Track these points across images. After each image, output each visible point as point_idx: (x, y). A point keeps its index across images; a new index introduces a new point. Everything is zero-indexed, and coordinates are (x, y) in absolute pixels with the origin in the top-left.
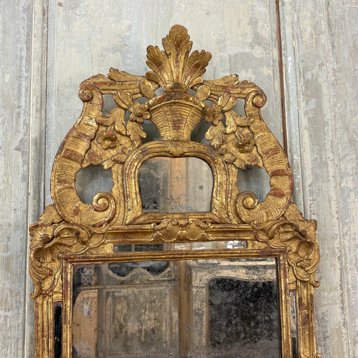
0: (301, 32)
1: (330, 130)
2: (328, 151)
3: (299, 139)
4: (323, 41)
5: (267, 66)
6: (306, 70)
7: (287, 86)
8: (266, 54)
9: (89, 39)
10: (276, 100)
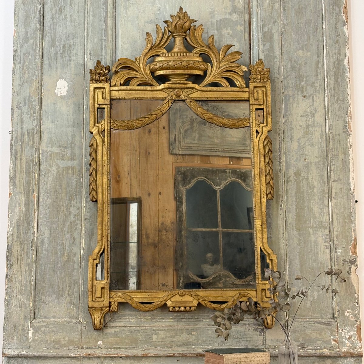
0: (263, 3)
1: (278, 61)
2: (276, 74)
4: (276, 8)
5: (240, 25)
6: (264, 26)
7: (253, 36)
8: (240, 18)
9: (138, 17)
10: (245, 45)
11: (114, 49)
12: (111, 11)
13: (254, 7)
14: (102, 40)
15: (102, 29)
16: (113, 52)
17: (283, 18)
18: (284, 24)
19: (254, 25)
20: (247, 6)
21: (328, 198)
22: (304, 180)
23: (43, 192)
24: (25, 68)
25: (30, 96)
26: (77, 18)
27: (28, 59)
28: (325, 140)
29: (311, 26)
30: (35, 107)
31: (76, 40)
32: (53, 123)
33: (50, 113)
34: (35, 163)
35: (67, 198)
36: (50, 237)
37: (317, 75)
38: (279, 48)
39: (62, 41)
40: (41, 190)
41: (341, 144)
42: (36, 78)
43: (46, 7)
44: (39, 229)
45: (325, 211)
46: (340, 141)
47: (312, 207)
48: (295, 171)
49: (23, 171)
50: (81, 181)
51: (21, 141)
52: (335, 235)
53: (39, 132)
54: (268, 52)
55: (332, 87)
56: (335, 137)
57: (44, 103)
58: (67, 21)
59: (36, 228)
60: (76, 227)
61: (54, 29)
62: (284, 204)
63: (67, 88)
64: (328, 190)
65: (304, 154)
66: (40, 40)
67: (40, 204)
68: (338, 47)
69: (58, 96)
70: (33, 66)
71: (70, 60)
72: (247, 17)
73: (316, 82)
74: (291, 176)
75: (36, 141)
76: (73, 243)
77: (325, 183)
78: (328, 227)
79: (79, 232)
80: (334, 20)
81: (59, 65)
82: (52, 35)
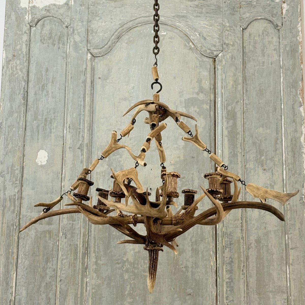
0: (227, 84)
1: (240, 137)
2: (238, 148)
3: (222, 142)
4: (239, 89)
5: (206, 104)
6: (228, 105)
7: (217, 114)
8: (206, 97)
9: (113, 95)
10: (211, 122)
11: (91, 124)
12: (90, 89)
13: (219, 88)
14: (81, 115)
15: (81, 105)
16: (90, 126)
17: (246, 99)
18: (246, 104)
19: (219, 104)
20: (212, 87)
21: (286, 264)
22: (264, 247)
23: (22, 254)
24: (9, 139)
25: (13, 165)
26: (58, 95)
27: (12, 131)
28: (283, 210)
29: (271, 106)
30: (18, 175)
31: (57, 114)
32: (33, 189)
33: (30, 181)
34: (15, 227)
35: (44, 260)
36: (27, 297)
37: (276, 150)
38: (241, 125)
39: (44, 115)
40: (20, 252)
41: (298, 214)
42: (19, 149)
43: (31, 84)
44: (17, 289)
45: (283, 277)
46: (296, 212)
47: (271, 272)
48: (255, 239)
49: (4, 235)
50: (58, 244)
51: (3, 206)
52: (292, 300)
53: (20, 198)
54: (232, 128)
55: (290, 161)
56: (292, 208)
57: (25, 171)
58: (49, 97)
59: (14, 288)
60: (51, 287)
61: (37, 104)
62: (245, 269)
63: (47, 158)
64: (286, 257)
65: (264, 223)
66: (24, 114)
67: (18, 265)
68: (295, 125)
69: (39, 165)
70: (17, 137)
71: (51, 132)
72: (212, 96)
73: (275, 157)
74: (252, 243)
75: (17, 206)
76: (48, 303)
77: (283, 251)
78: (286, 292)
79: (54, 293)
80: (292, 101)
81: (40, 136)
82: (35, 109)
